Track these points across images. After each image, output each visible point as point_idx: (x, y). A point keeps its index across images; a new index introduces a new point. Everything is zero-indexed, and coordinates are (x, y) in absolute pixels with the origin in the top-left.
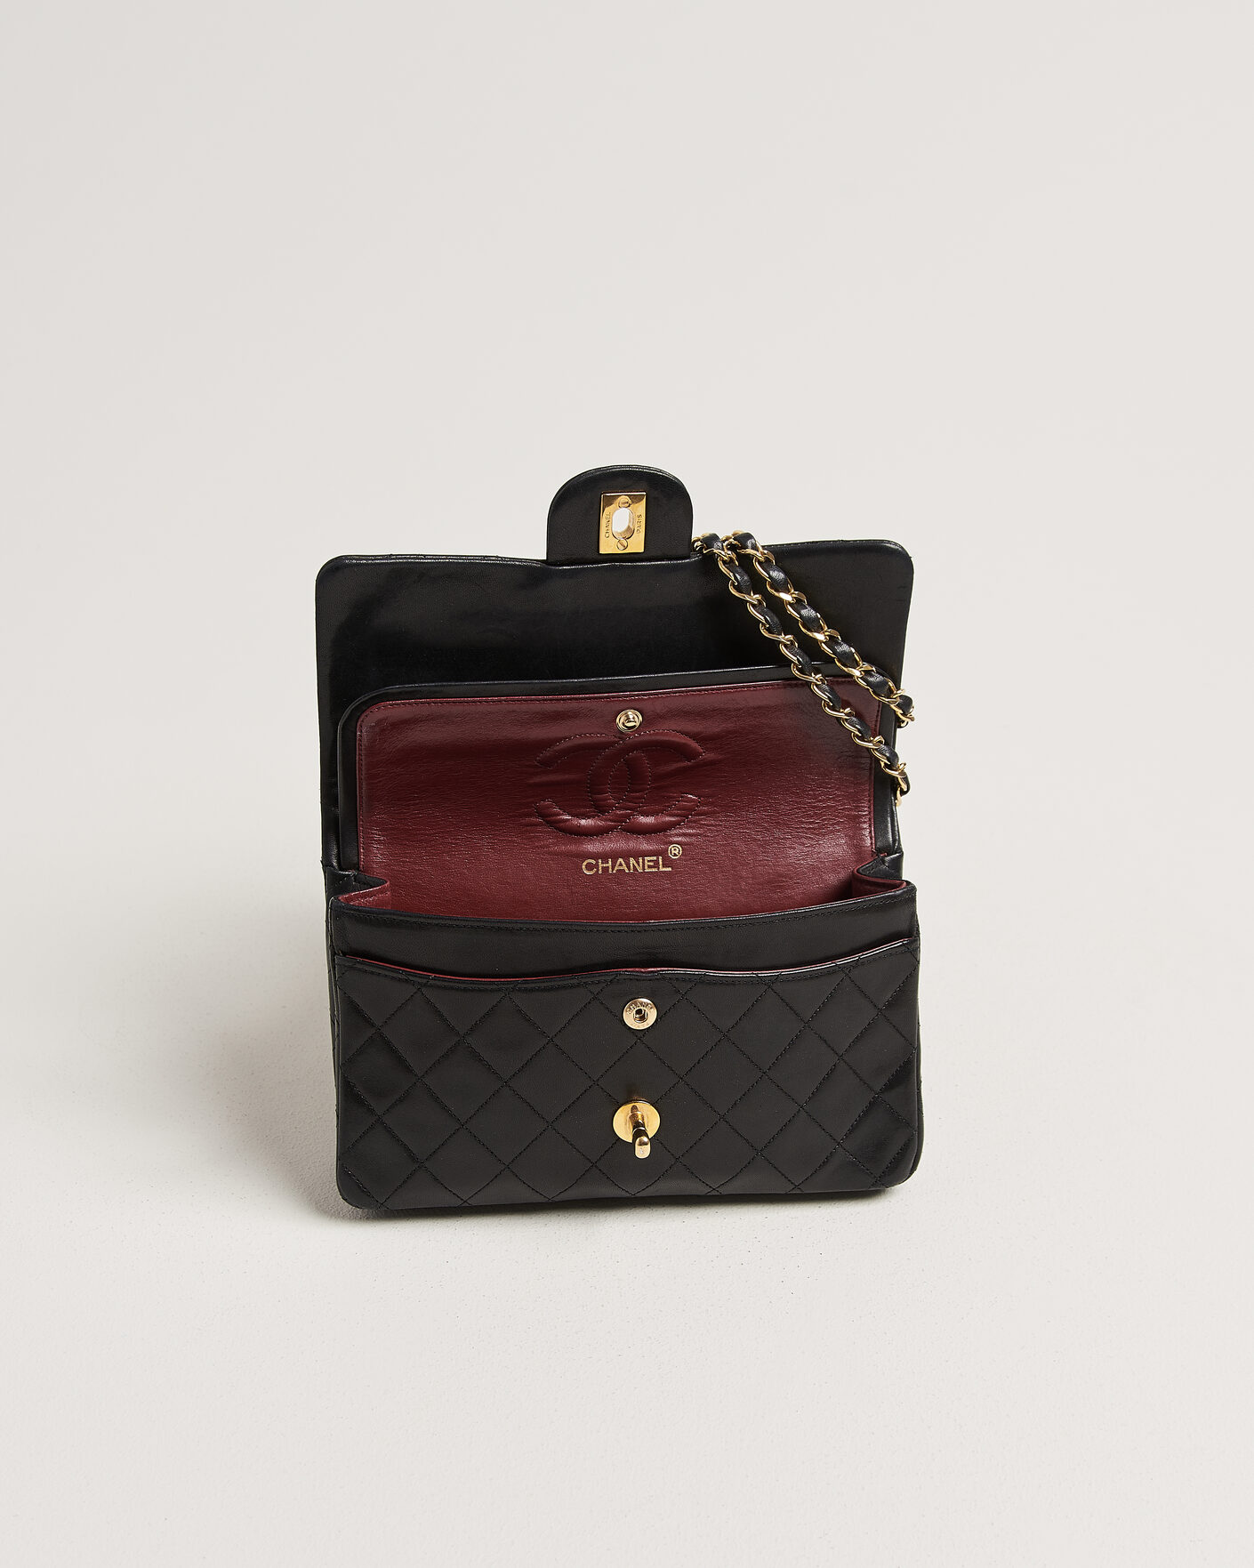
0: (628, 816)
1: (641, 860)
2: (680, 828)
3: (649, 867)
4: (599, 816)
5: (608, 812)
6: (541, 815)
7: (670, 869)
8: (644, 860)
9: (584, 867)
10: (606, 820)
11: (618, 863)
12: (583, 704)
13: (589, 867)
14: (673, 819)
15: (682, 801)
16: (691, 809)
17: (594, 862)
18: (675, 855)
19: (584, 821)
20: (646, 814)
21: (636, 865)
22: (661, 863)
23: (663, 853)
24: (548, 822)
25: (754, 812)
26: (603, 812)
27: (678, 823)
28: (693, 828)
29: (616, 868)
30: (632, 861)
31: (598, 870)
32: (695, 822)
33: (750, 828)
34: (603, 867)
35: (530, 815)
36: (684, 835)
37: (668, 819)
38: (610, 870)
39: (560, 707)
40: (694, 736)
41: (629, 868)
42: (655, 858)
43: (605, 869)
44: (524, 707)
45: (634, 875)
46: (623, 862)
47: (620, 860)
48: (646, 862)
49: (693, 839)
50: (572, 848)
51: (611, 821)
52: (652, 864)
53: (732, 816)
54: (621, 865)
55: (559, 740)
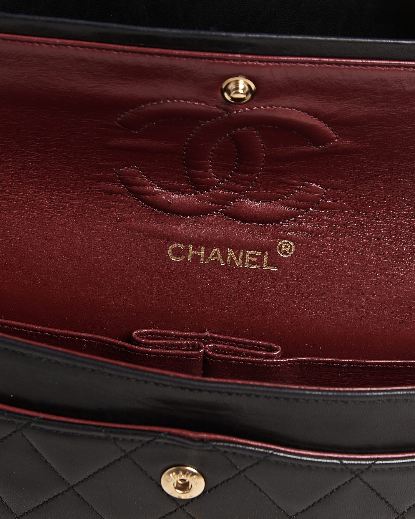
0: (233, 199)
1: (241, 254)
2: (296, 222)
3: (251, 263)
4: (196, 193)
5: (209, 191)
6: (127, 184)
7: (276, 269)
8: (245, 254)
9: (170, 251)
10: (204, 199)
11: (213, 253)
12: (176, 62)
13: (177, 252)
14: (288, 209)
15: (303, 190)
16: (312, 202)
17: (182, 247)
18: (285, 253)
19: (177, 196)
20: (256, 199)
21: (235, 258)
22: (266, 259)
23: (271, 249)
24: (132, 192)
25: (393, 215)
26: (202, 190)
27: (295, 215)
28: (312, 223)
29: (209, 258)
30: (231, 253)
31: (187, 258)
32: (316, 216)
33: (384, 234)
34: (193, 255)
35: (111, 180)
36: (301, 230)
37: (282, 208)
38: (202, 259)
39: (145, 61)
40: (325, 118)
41: (225, 260)
42: (259, 253)
43: (196, 258)
44: (98, 55)
45: (231, 270)
46: (219, 253)
47: (216, 250)
48: (247, 256)
49: (311, 236)
50: (159, 226)
51: (212, 202)
52: (253, 259)
53: (363, 216)
54: (216, 255)
55: (145, 101)
